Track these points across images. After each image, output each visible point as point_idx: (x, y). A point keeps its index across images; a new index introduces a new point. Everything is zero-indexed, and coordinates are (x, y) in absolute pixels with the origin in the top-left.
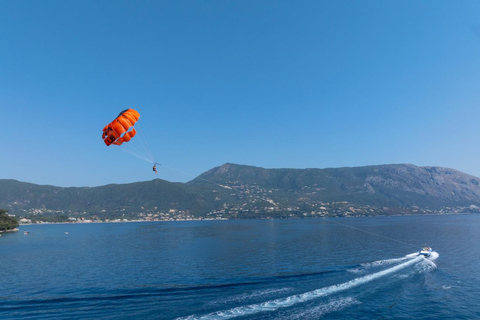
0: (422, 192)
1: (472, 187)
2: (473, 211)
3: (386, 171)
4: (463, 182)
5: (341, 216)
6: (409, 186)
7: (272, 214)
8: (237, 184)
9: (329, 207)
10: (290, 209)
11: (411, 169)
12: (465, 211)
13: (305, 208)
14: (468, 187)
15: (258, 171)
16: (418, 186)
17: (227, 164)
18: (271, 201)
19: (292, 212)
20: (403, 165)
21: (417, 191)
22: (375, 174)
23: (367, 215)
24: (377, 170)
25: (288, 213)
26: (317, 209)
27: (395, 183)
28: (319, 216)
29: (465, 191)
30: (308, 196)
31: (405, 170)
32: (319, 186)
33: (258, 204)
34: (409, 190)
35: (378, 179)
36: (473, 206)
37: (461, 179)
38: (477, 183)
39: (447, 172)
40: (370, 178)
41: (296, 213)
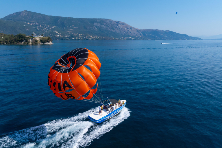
0: (114, 31)
1: (130, 30)
2: (131, 39)
3: (102, 21)
4: (128, 28)
5: (87, 40)
6: (110, 29)
7: (59, 38)
8: (34, 23)
9: (82, 36)
10: (66, 36)
11: (111, 21)
12: (128, 39)
13: (72, 36)
14: (129, 30)
15: (44, 16)
16: (113, 29)
17: (26, 11)
18: (57, 32)
19: (67, 37)
20: (108, 20)
21: (113, 30)
22: (98, 23)
23: (97, 39)
24: (98, 21)
25: (66, 38)
26: (77, 36)
27: (105, 27)
28: (79, 39)
29: (128, 32)
30: (71, 30)
31: (108, 22)
32: (75, 26)
33: (50, 33)
34: (110, 30)
35: (98, 25)
36: (130, 37)
37: (128, 27)
38: (132, 29)
39: (123, 24)
40: (95, 24)
41: (69, 38)
